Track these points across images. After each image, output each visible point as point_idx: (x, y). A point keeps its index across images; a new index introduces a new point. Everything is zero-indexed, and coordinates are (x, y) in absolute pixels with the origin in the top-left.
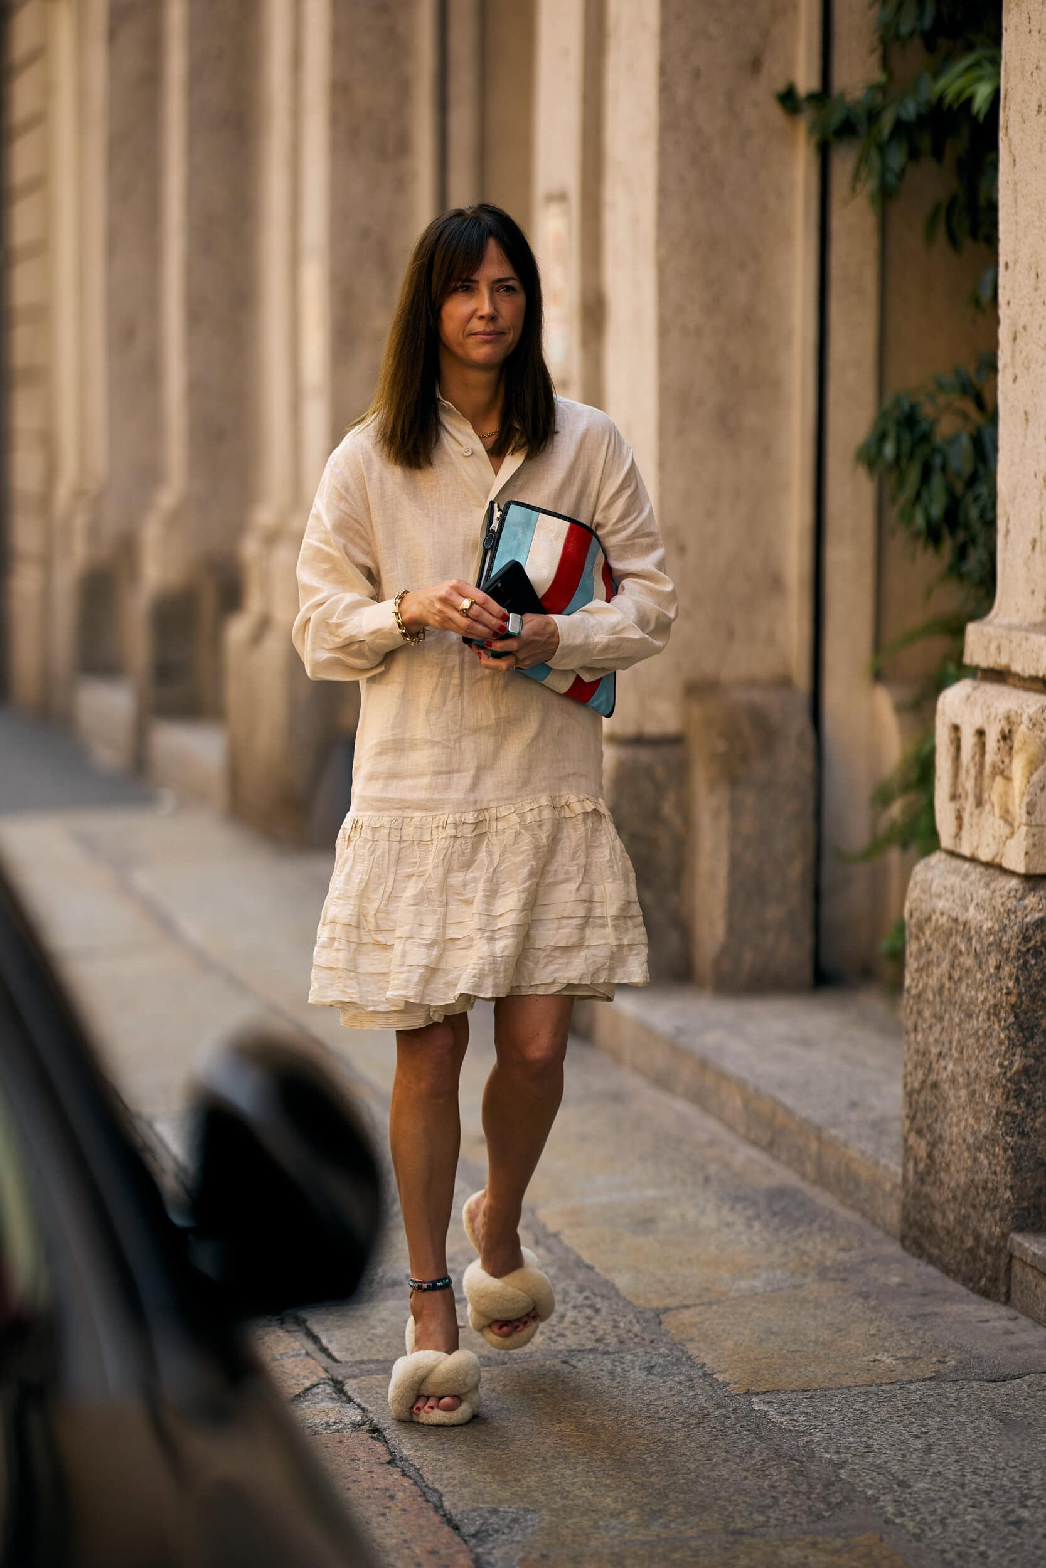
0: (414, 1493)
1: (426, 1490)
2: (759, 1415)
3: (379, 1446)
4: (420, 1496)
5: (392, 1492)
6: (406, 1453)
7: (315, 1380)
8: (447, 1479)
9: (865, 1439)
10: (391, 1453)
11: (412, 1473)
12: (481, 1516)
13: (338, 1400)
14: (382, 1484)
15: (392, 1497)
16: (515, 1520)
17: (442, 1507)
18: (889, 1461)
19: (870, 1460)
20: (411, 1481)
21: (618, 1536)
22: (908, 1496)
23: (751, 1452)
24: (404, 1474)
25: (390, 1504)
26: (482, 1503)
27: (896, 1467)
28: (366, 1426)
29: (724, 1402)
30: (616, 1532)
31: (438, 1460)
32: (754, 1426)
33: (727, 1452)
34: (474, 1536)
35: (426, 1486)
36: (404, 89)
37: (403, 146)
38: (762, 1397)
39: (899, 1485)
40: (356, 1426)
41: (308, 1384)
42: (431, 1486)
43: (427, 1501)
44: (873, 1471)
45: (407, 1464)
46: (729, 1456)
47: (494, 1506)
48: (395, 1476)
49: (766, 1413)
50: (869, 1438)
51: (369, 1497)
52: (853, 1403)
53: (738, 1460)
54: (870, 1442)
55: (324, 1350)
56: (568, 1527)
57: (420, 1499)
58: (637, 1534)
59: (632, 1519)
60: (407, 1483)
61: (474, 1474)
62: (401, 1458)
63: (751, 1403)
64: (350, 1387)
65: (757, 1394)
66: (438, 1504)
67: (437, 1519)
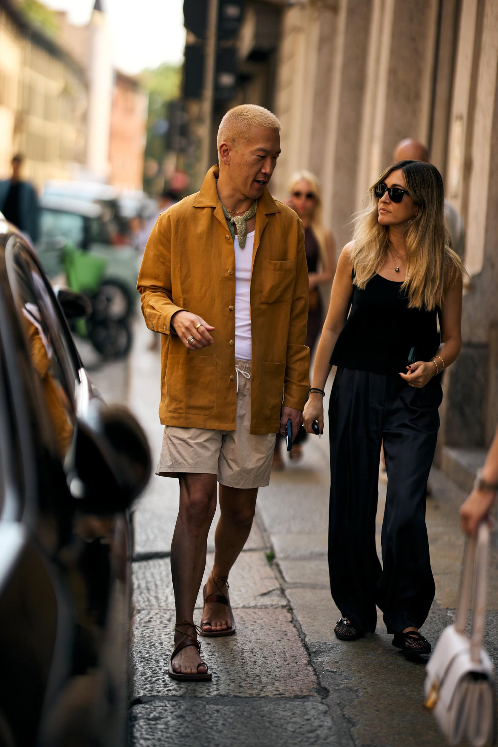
0: (295, 634)
1: (301, 633)
2: (448, 617)
3: (289, 616)
4: (298, 635)
5: (287, 633)
6: (299, 618)
7: (274, 588)
8: (311, 630)
9: (488, 631)
10: (293, 618)
11: (298, 626)
12: (319, 645)
13: (282, 597)
14: (284, 629)
15: (286, 635)
16: (332, 648)
17: (304, 640)
18: (494, 640)
19: (486, 639)
20: (296, 629)
21: (371, 658)
22: (496, 654)
23: (439, 631)
24: (295, 626)
25: (284, 637)
26: (321, 640)
27: (496, 643)
28: (288, 607)
29: (436, 611)
30: (371, 656)
31: (311, 623)
32: (444, 621)
33: (429, 630)
34: (314, 652)
35: (302, 632)
36: (419, 73)
37: (417, 96)
38: (452, 611)
39: (494, 649)
40: (283, 607)
41: (270, 589)
42: (303, 632)
43: (300, 637)
44: (486, 643)
45: (297, 623)
46: (429, 632)
47: (325, 641)
48: (291, 627)
49: (451, 617)
50: (490, 630)
51: (277, 634)
52: (489, 617)
53: (432, 633)
54: (489, 632)
55: (283, 578)
56: (352, 653)
57: (297, 636)
58: (379, 658)
59: (379, 652)
60: (294, 630)
61: (323, 629)
62: (296, 621)
63: (447, 612)
64: (287, 592)
65: (451, 610)
66: (303, 639)
67: (300, 644)
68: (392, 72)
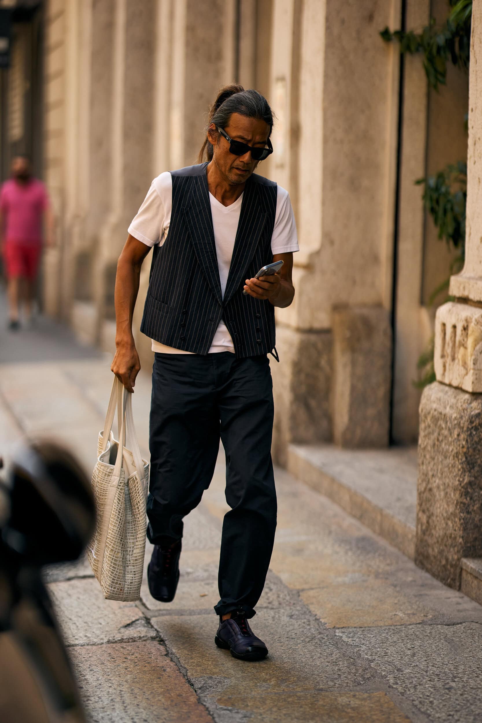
0: (175, 669)
1: (180, 667)
2: (338, 638)
3: (162, 648)
4: (177, 670)
5: (165, 668)
6: (174, 651)
7: (137, 617)
8: (191, 663)
9: (385, 649)
10: (167, 651)
11: (175, 659)
12: (204, 680)
13: (147, 627)
14: (161, 665)
15: (164, 670)
16: (219, 682)
17: (187, 675)
18: (394, 660)
19: (386, 659)
20: (174, 664)
21: (265, 690)
22: (401, 675)
23: (332, 654)
24: (172, 660)
25: (163, 673)
26: (205, 674)
27: (398, 662)
28: (158, 639)
29: (323, 632)
30: (265, 688)
31: (188, 654)
32: (335, 643)
33: (321, 654)
34: (200, 688)
36: (220, 30)
37: (219, 56)
38: (340, 630)
39: (397, 671)
40: (153, 638)
41: (134, 619)
42: (183, 666)
43: (180, 672)
44: (387, 664)
45: (174, 656)
46: (321, 656)
47: (210, 675)
48: (167, 661)
49: (341, 637)
50: (387, 649)
51: (154, 670)
52: (382, 634)
53: (325, 658)
54: (387, 651)
55: (144, 605)
56: (243, 686)
57: (177, 672)
58: (274, 689)
59: (273, 683)
60: (172, 664)
61: (204, 661)
62: (171, 654)
63: (335, 632)
64: (153, 621)
65: (339, 628)
66: (185, 674)
67: (183, 680)
68: (190, 29)
